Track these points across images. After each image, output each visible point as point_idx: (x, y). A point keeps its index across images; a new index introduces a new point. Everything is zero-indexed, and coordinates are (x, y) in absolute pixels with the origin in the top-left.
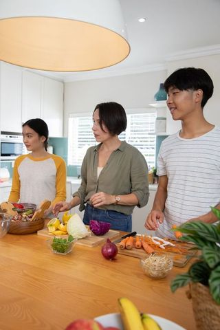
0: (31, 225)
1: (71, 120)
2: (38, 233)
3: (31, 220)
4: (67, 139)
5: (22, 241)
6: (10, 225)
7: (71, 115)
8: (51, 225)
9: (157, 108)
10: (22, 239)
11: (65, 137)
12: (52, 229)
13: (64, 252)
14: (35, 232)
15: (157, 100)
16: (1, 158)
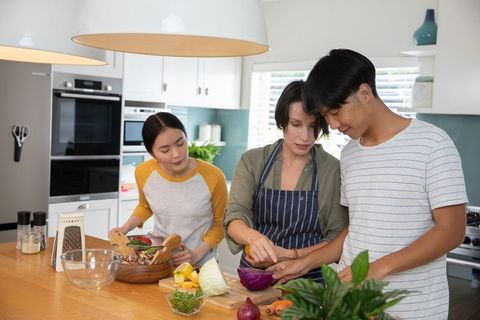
0: (150, 271)
1: (255, 77)
2: (160, 284)
3: (150, 263)
4: (247, 112)
5: (134, 293)
6: (120, 269)
7: (255, 67)
8: (179, 273)
9: (420, 57)
10: (136, 291)
11: (245, 108)
12: (178, 279)
13: (186, 312)
14: (156, 282)
15: (419, 44)
16: (123, 148)
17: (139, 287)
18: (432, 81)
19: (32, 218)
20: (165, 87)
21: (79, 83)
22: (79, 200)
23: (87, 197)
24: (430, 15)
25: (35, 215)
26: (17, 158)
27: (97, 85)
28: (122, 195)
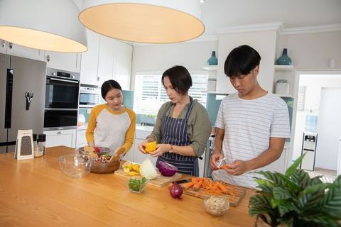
0: (109, 166)
1: (137, 77)
2: (115, 173)
3: (109, 162)
5: (102, 179)
6: (92, 165)
7: (137, 72)
8: (126, 167)
9: (209, 71)
10: (103, 178)
11: (132, 90)
12: (126, 171)
13: (138, 191)
14: (113, 172)
15: (210, 65)
16: (79, 106)
17: (103, 175)
18: (215, 80)
19: (38, 138)
20: (98, 79)
21: (59, 74)
22: (58, 130)
23: (62, 128)
24: (214, 53)
25: (40, 136)
26: (27, 108)
27: (68, 75)
28: (78, 128)
